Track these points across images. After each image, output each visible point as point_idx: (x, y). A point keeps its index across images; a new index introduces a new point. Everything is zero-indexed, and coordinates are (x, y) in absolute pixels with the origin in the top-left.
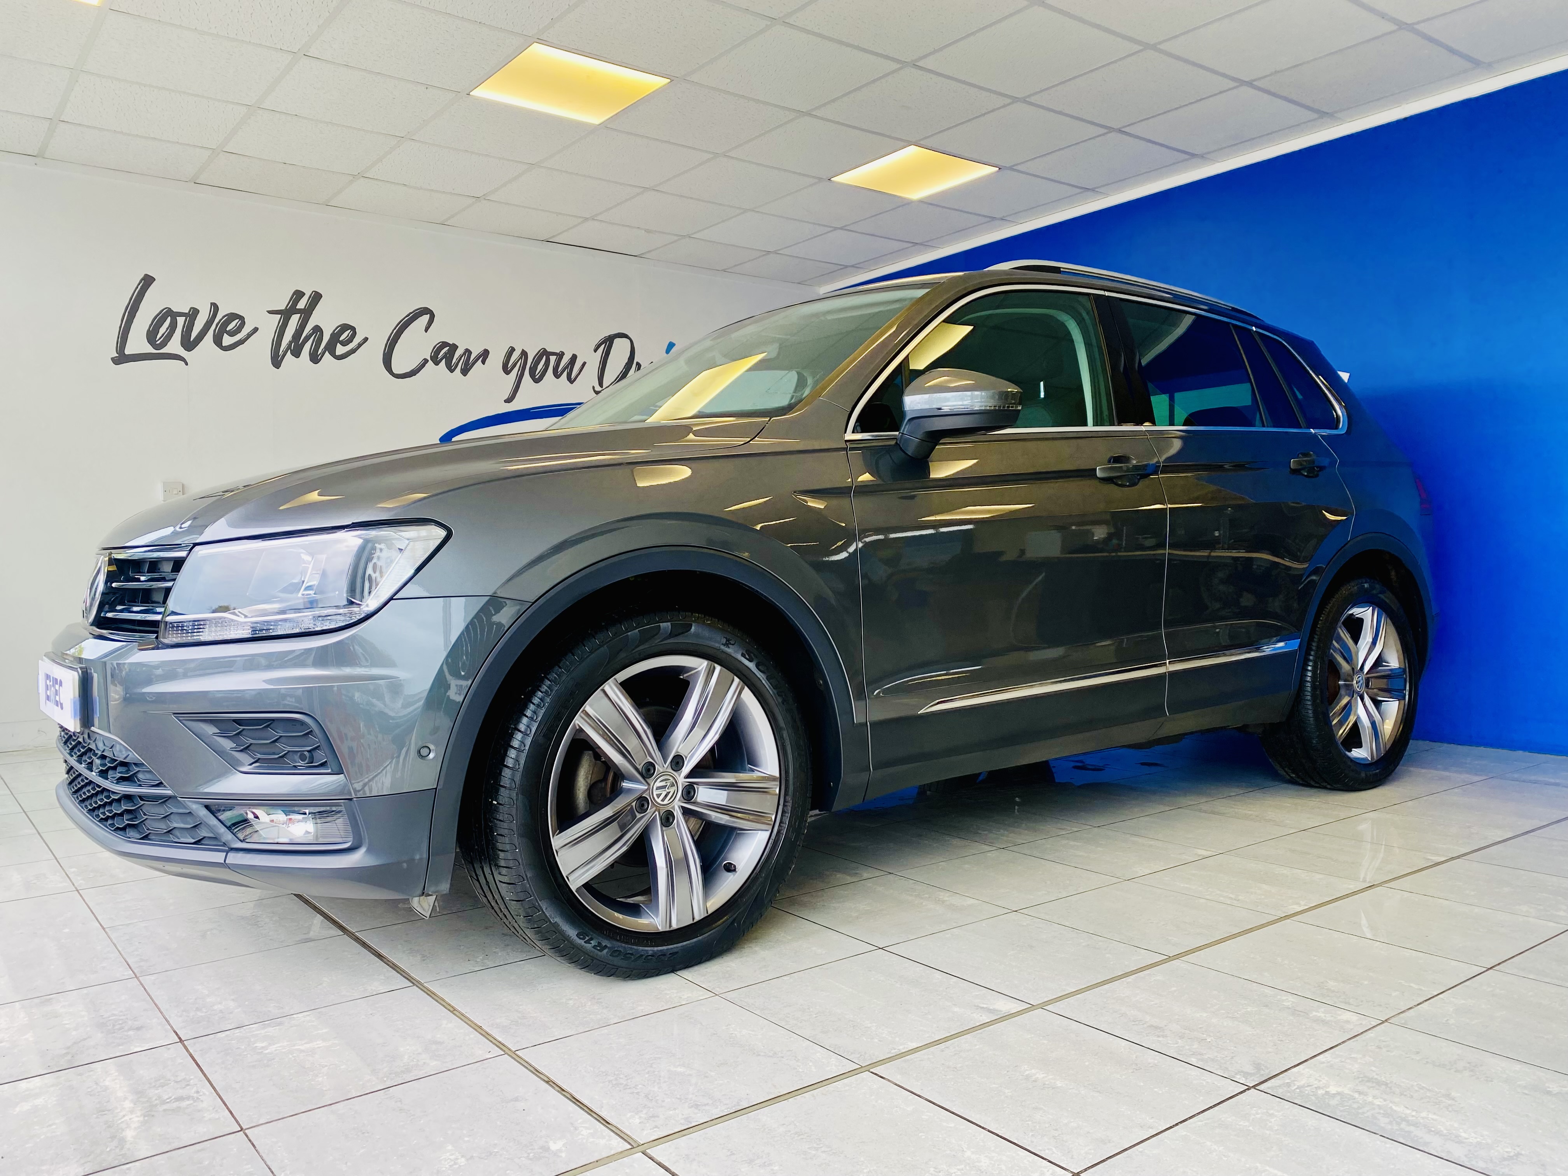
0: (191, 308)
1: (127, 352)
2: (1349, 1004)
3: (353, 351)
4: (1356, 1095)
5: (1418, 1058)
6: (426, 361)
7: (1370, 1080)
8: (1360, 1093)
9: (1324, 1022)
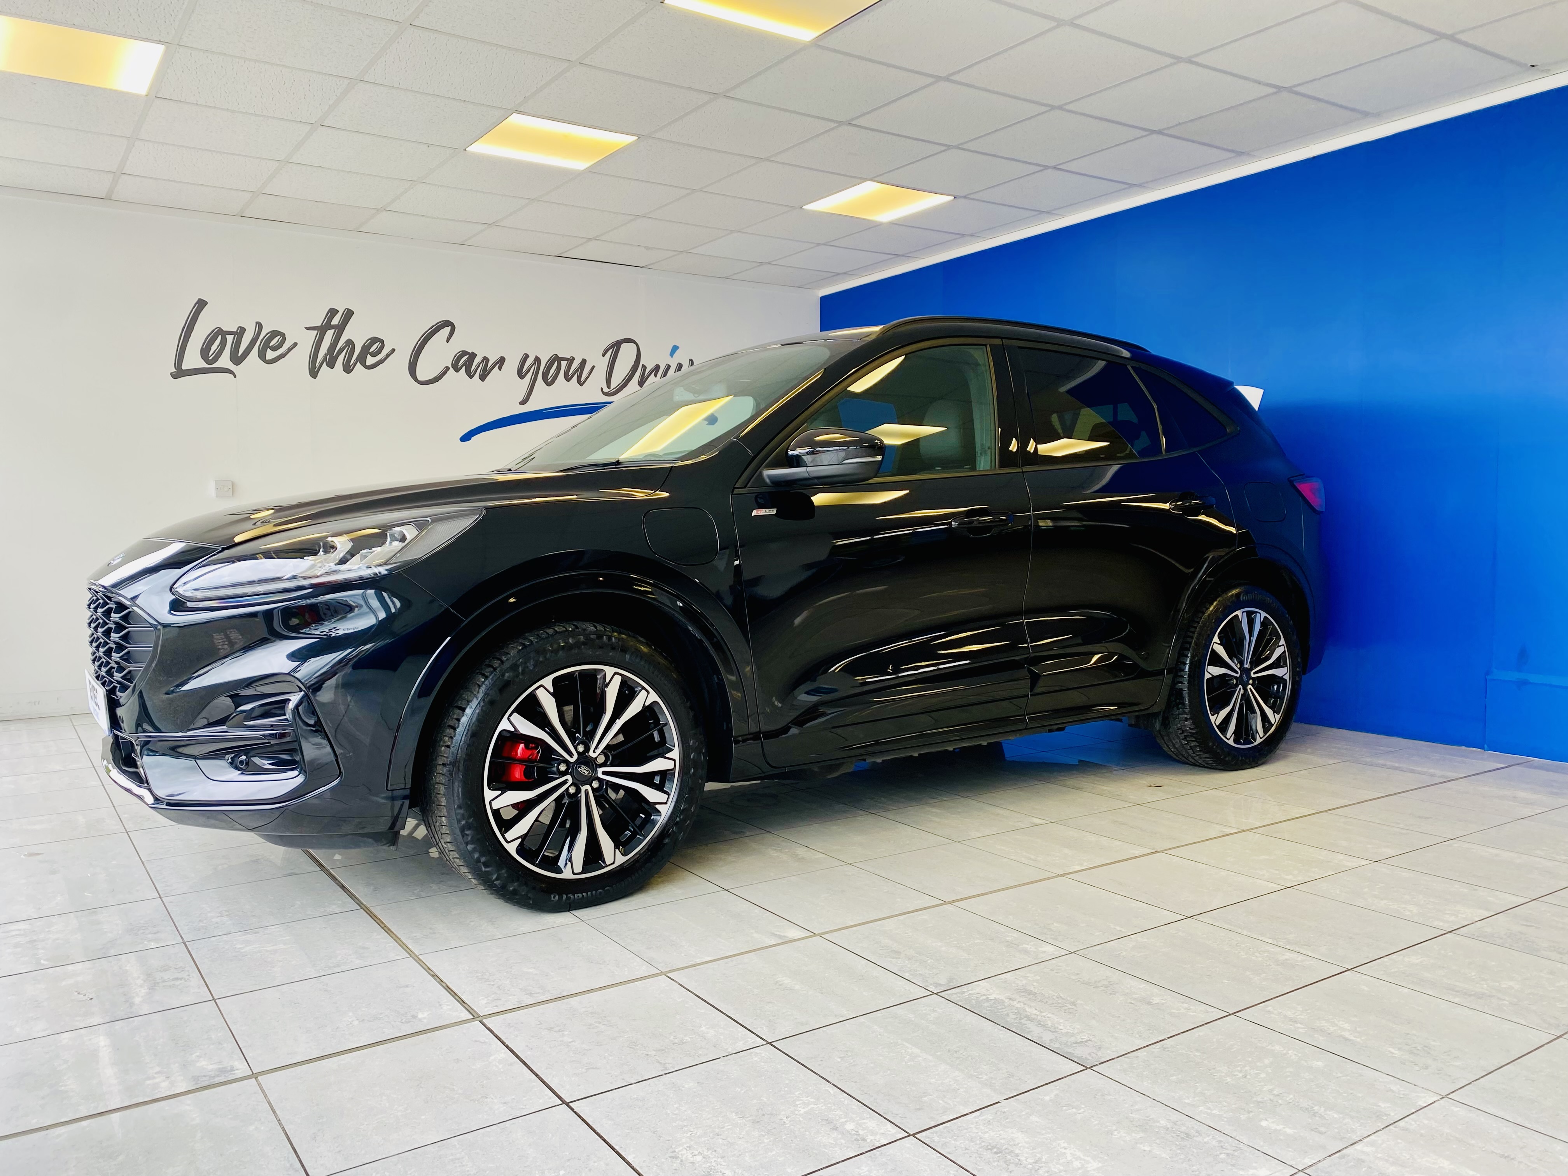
0: (239, 327)
1: (184, 368)
2: (1056, 940)
3: (381, 362)
4: (1007, 1001)
6: (447, 369)
9: (1026, 952)
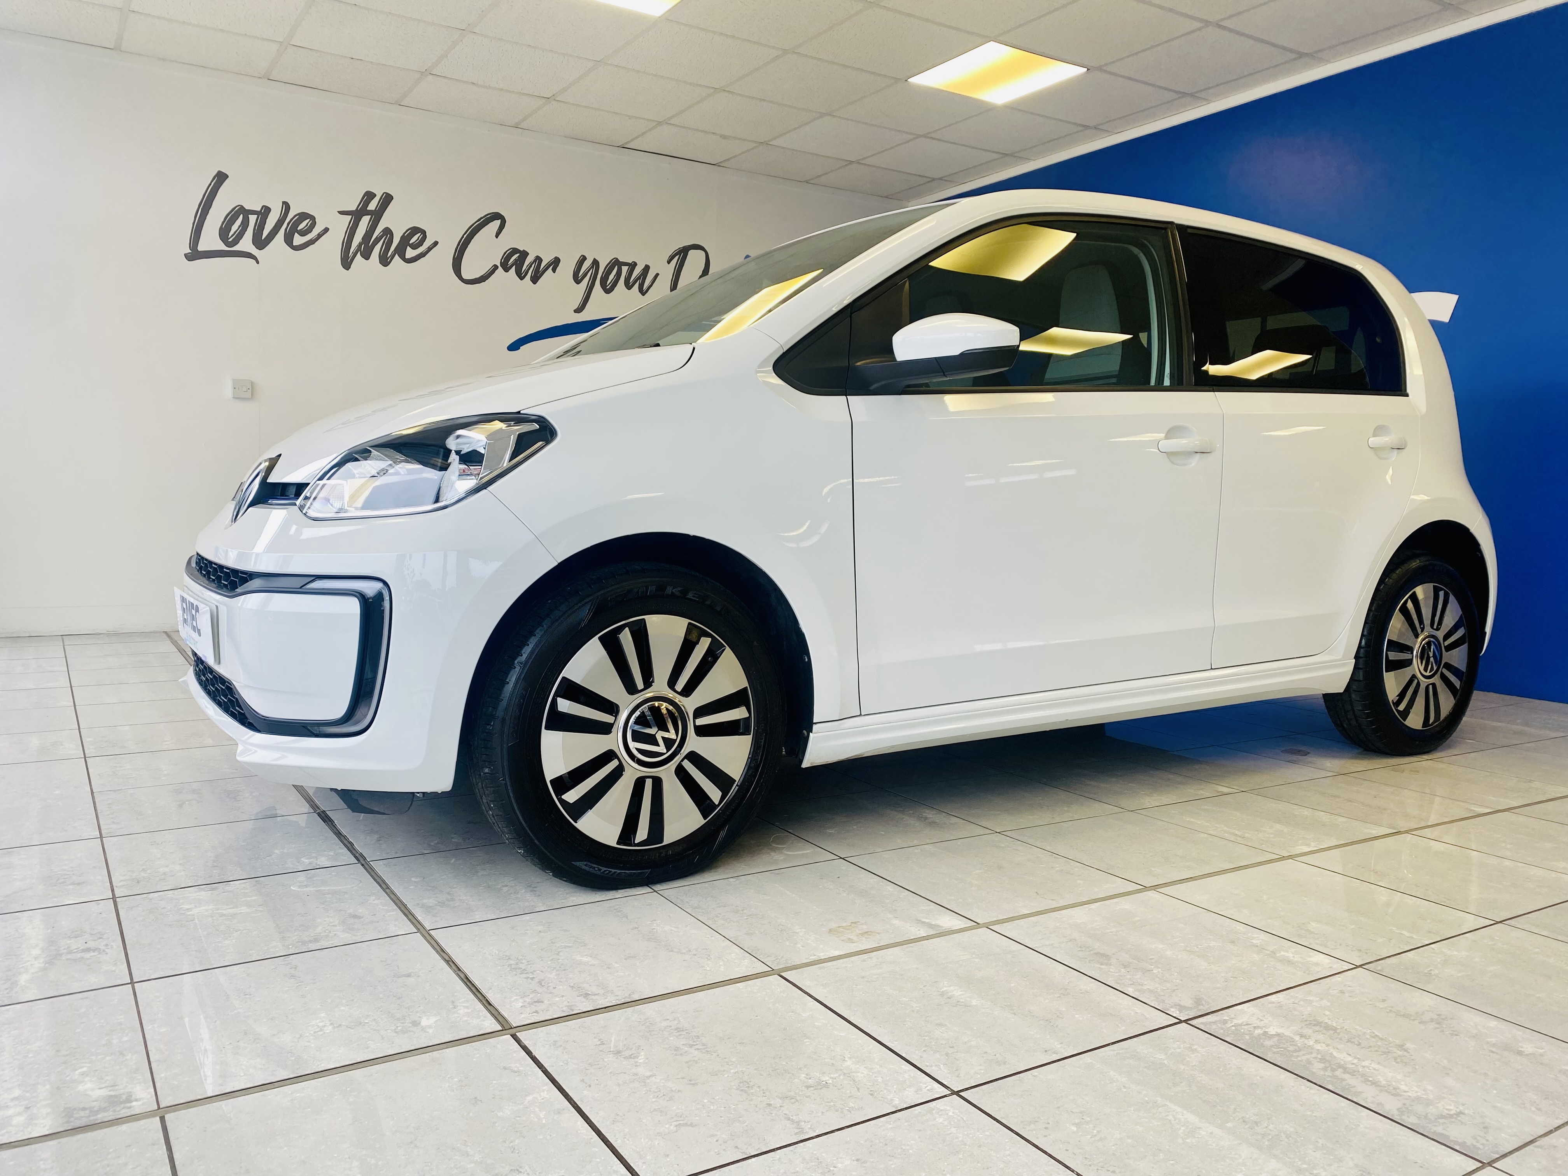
0: (263, 206)
1: (200, 248)
2: (1326, 946)
3: (422, 255)
4: (1297, 1038)
5: (1382, 1006)
6: (495, 267)
7: (1318, 1024)
8: (1302, 1036)
9: (1290, 962)
